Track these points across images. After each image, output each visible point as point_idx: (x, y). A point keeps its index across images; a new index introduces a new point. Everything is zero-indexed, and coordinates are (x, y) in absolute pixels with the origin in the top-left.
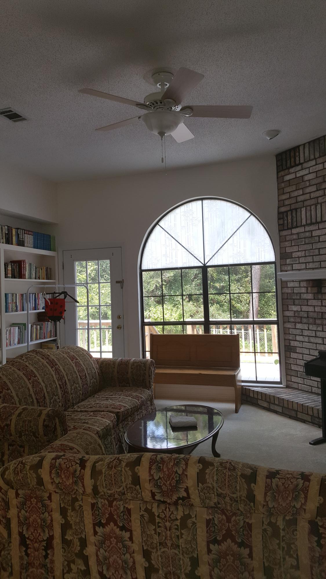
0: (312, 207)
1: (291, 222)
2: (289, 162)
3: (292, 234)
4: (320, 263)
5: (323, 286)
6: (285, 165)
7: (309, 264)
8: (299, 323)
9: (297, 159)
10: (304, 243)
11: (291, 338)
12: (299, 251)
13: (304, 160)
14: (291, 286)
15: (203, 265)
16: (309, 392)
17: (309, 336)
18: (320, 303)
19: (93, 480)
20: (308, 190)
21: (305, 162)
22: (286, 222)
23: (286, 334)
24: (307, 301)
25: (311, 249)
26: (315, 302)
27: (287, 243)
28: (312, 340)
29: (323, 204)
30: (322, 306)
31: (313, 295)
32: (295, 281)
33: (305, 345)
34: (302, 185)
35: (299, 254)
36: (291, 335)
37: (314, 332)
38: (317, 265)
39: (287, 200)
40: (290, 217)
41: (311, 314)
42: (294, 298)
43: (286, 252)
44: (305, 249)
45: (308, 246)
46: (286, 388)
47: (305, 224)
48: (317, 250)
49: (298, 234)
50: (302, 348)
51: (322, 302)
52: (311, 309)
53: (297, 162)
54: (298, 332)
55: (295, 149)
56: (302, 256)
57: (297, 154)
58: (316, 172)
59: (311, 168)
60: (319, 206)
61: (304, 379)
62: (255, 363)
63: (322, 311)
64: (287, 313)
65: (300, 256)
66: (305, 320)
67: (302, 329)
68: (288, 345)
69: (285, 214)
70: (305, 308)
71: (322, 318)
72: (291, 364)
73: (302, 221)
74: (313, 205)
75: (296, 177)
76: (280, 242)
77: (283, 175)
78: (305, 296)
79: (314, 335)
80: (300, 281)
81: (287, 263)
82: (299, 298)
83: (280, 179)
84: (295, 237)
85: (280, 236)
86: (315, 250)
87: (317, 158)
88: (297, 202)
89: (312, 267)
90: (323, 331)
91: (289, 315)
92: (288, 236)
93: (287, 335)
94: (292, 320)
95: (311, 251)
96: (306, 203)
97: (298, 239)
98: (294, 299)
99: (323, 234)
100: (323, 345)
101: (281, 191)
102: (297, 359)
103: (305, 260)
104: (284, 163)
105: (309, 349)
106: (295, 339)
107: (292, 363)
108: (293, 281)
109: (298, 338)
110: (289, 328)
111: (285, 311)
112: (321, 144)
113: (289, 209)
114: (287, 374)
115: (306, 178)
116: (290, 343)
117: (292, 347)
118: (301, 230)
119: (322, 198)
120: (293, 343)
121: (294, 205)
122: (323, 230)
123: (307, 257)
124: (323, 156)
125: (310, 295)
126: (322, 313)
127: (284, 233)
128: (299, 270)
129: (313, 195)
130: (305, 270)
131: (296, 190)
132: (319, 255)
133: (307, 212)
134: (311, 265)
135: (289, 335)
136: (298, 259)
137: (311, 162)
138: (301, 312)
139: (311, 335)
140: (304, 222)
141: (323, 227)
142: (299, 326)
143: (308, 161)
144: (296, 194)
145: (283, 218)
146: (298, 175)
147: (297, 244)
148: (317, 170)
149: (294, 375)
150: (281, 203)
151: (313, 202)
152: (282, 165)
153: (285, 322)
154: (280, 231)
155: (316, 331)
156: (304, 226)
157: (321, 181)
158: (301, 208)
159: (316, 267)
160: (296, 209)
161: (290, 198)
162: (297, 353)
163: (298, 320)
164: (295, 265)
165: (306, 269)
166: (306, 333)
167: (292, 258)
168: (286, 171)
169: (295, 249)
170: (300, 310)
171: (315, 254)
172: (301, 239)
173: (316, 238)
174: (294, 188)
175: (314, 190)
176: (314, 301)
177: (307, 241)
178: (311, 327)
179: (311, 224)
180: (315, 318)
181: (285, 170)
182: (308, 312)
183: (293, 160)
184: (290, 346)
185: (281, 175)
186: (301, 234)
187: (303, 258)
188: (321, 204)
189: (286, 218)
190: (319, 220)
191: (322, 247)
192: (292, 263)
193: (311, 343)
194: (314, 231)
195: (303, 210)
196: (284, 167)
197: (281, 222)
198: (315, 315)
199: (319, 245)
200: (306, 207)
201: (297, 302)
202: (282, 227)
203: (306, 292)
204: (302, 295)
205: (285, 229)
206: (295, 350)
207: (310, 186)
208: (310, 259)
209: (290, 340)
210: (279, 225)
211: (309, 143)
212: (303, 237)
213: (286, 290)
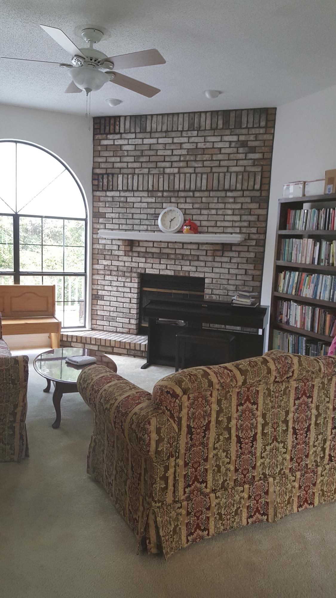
0: (130, 176)
1: (106, 184)
2: (107, 128)
3: (106, 196)
4: (133, 226)
5: (134, 245)
6: (103, 129)
7: (122, 226)
8: (108, 275)
9: (117, 127)
10: (118, 206)
11: (99, 288)
12: (112, 213)
13: (125, 131)
14: (103, 243)
15: (15, 213)
16: (114, 332)
17: (117, 286)
18: (131, 259)
19: (243, 376)
20: (126, 159)
21: (125, 133)
22: (101, 183)
23: (95, 284)
24: (118, 257)
25: (125, 213)
26: (125, 259)
27: (101, 203)
28: (120, 289)
29: (140, 175)
30: (132, 261)
31: (124, 252)
32: (107, 239)
33: (113, 293)
34: (120, 153)
35: (113, 215)
36: (99, 286)
37: (123, 283)
38: (130, 227)
39: (103, 163)
40: (105, 181)
41: (121, 268)
42: (105, 253)
43: (99, 212)
44: (119, 212)
45: (122, 209)
46: (92, 330)
47: (121, 189)
48: (131, 214)
49: (113, 197)
50: (111, 296)
51: (132, 258)
52: (122, 264)
53: (117, 131)
54: (107, 283)
55: (116, 118)
56: (116, 217)
57: (118, 123)
58: (135, 145)
59: (130, 140)
60: (136, 177)
61: (109, 321)
62: (64, 311)
63: (132, 266)
64: (96, 267)
65: (114, 217)
66: (114, 273)
67: (111, 281)
68: (96, 294)
69: (100, 176)
70: (115, 263)
71: (131, 272)
72: (97, 310)
73: (119, 186)
74: (130, 174)
75: (114, 145)
76: (93, 201)
77: (101, 138)
78: (116, 253)
79: (123, 286)
80: (112, 240)
81: (100, 222)
82: (110, 254)
83: (96, 142)
84: (110, 199)
85: (93, 196)
86: (129, 214)
87: (137, 133)
88: (113, 168)
89: (124, 229)
90: (131, 282)
91: (98, 268)
92: (102, 197)
93: (95, 286)
94: (102, 272)
95: (125, 214)
96: (123, 171)
97: (113, 202)
98: (105, 255)
99: (137, 201)
100: (130, 294)
101: (96, 153)
102: (104, 305)
103: (118, 221)
104: (102, 127)
105: (117, 297)
106: (103, 289)
107: (99, 309)
108: (105, 239)
109: (106, 288)
110: (98, 280)
111: (95, 264)
112: (143, 122)
113: (105, 172)
114: (92, 319)
115: (125, 148)
116: (98, 293)
117: (100, 296)
118: (117, 194)
119: (139, 169)
120: (100, 293)
121: (110, 169)
122: (137, 198)
123: (121, 219)
124: (143, 133)
125: (122, 252)
126: (131, 267)
127: (98, 194)
128: (112, 230)
129: (130, 165)
130: (117, 230)
131: (113, 156)
132: (133, 219)
133: (124, 179)
134: (124, 227)
135: (97, 285)
136: (111, 219)
137: (131, 134)
138: (111, 266)
139: (120, 286)
140: (120, 188)
141: (138, 196)
142: (107, 278)
143: (128, 133)
144: (113, 159)
145: (98, 180)
146: (116, 143)
147: (112, 206)
148: (136, 143)
149: (99, 319)
150: (96, 165)
151: (130, 171)
152: (100, 129)
153: (94, 274)
154: (93, 191)
155: (124, 282)
156: (119, 191)
157: (139, 155)
158: (118, 174)
159: (129, 229)
160: (113, 174)
161: (106, 162)
162: (104, 300)
163: (109, 273)
164: (108, 224)
165: (119, 229)
166: (114, 284)
167: (105, 218)
168: (104, 136)
169: (110, 210)
170: (110, 264)
171: (128, 217)
172: (116, 203)
173: (130, 204)
174: (111, 154)
175: (132, 161)
176: (125, 257)
177: (121, 205)
178: (120, 279)
179: (127, 190)
180: (124, 272)
181: (102, 134)
182: (118, 266)
183: (112, 127)
184: (98, 295)
185: (98, 137)
186: (116, 198)
187: (117, 220)
188: (138, 175)
189: (101, 180)
190: (135, 188)
191: (136, 212)
192: (106, 222)
193: (119, 292)
194: (129, 198)
195: (120, 177)
196: (102, 132)
197: (96, 182)
198: (125, 269)
199: (133, 211)
200: (123, 174)
201: (107, 257)
202: (96, 188)
203: (117, 249)
204: (113, 251)
205: (99, 190)
206: (103, 298)
207: (128, 156)
208: (123, 221)
209: (98, 290)
210: (93, 185)
211: (131, 116)
212: (118, 200)
213: (96, 246)
